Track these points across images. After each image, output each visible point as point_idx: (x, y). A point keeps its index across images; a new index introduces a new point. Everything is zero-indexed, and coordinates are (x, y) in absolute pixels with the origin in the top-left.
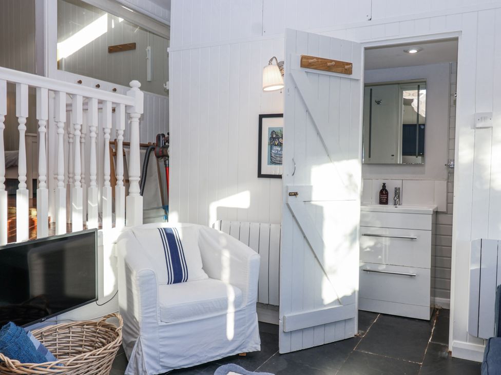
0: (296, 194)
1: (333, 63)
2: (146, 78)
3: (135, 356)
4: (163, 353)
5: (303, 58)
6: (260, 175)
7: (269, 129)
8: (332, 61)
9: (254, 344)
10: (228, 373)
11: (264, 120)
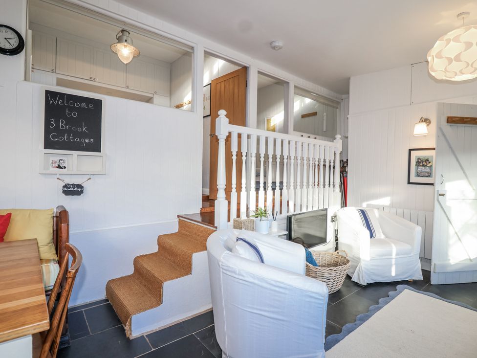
0: (444, 195)
1: (469, 119)
2: (323, 130)
3: (358, 272)
4: (372, 273)
5: (448, 118)
6: (409, 183)
7: (416, 157)
8: (468, 118)
9: (419, 277)
10: (404, 290)
11: (412, 152)
